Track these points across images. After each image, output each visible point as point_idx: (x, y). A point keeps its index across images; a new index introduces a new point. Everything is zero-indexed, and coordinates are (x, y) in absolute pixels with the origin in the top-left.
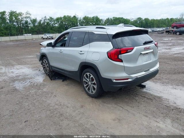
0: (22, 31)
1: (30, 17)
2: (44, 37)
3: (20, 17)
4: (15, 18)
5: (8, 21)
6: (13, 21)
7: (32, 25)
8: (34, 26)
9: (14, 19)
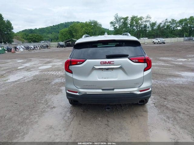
0: (140, 35)
1: (150, 21)
2: (155, 42)
3: (140, 21)
4: (136, 22)
5: (129, 26)
6: (134, 26)
7: (150, 29)
8: (152, 29)
9: (134, 23)
